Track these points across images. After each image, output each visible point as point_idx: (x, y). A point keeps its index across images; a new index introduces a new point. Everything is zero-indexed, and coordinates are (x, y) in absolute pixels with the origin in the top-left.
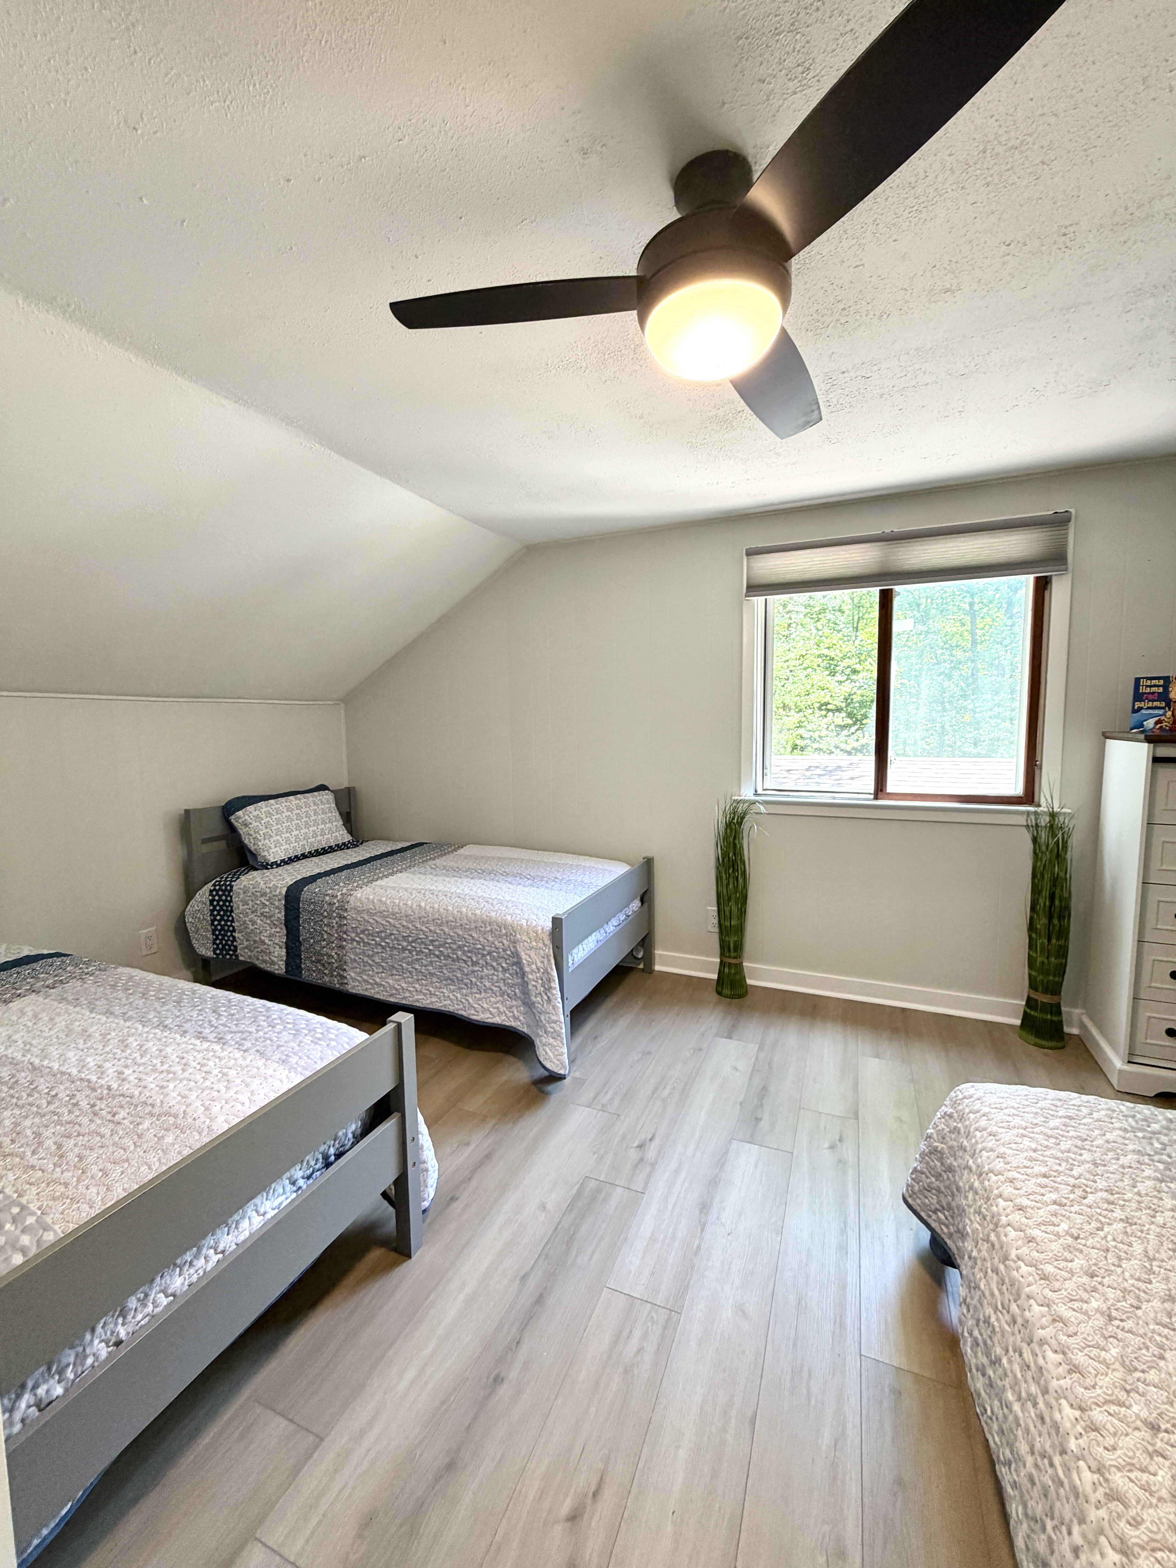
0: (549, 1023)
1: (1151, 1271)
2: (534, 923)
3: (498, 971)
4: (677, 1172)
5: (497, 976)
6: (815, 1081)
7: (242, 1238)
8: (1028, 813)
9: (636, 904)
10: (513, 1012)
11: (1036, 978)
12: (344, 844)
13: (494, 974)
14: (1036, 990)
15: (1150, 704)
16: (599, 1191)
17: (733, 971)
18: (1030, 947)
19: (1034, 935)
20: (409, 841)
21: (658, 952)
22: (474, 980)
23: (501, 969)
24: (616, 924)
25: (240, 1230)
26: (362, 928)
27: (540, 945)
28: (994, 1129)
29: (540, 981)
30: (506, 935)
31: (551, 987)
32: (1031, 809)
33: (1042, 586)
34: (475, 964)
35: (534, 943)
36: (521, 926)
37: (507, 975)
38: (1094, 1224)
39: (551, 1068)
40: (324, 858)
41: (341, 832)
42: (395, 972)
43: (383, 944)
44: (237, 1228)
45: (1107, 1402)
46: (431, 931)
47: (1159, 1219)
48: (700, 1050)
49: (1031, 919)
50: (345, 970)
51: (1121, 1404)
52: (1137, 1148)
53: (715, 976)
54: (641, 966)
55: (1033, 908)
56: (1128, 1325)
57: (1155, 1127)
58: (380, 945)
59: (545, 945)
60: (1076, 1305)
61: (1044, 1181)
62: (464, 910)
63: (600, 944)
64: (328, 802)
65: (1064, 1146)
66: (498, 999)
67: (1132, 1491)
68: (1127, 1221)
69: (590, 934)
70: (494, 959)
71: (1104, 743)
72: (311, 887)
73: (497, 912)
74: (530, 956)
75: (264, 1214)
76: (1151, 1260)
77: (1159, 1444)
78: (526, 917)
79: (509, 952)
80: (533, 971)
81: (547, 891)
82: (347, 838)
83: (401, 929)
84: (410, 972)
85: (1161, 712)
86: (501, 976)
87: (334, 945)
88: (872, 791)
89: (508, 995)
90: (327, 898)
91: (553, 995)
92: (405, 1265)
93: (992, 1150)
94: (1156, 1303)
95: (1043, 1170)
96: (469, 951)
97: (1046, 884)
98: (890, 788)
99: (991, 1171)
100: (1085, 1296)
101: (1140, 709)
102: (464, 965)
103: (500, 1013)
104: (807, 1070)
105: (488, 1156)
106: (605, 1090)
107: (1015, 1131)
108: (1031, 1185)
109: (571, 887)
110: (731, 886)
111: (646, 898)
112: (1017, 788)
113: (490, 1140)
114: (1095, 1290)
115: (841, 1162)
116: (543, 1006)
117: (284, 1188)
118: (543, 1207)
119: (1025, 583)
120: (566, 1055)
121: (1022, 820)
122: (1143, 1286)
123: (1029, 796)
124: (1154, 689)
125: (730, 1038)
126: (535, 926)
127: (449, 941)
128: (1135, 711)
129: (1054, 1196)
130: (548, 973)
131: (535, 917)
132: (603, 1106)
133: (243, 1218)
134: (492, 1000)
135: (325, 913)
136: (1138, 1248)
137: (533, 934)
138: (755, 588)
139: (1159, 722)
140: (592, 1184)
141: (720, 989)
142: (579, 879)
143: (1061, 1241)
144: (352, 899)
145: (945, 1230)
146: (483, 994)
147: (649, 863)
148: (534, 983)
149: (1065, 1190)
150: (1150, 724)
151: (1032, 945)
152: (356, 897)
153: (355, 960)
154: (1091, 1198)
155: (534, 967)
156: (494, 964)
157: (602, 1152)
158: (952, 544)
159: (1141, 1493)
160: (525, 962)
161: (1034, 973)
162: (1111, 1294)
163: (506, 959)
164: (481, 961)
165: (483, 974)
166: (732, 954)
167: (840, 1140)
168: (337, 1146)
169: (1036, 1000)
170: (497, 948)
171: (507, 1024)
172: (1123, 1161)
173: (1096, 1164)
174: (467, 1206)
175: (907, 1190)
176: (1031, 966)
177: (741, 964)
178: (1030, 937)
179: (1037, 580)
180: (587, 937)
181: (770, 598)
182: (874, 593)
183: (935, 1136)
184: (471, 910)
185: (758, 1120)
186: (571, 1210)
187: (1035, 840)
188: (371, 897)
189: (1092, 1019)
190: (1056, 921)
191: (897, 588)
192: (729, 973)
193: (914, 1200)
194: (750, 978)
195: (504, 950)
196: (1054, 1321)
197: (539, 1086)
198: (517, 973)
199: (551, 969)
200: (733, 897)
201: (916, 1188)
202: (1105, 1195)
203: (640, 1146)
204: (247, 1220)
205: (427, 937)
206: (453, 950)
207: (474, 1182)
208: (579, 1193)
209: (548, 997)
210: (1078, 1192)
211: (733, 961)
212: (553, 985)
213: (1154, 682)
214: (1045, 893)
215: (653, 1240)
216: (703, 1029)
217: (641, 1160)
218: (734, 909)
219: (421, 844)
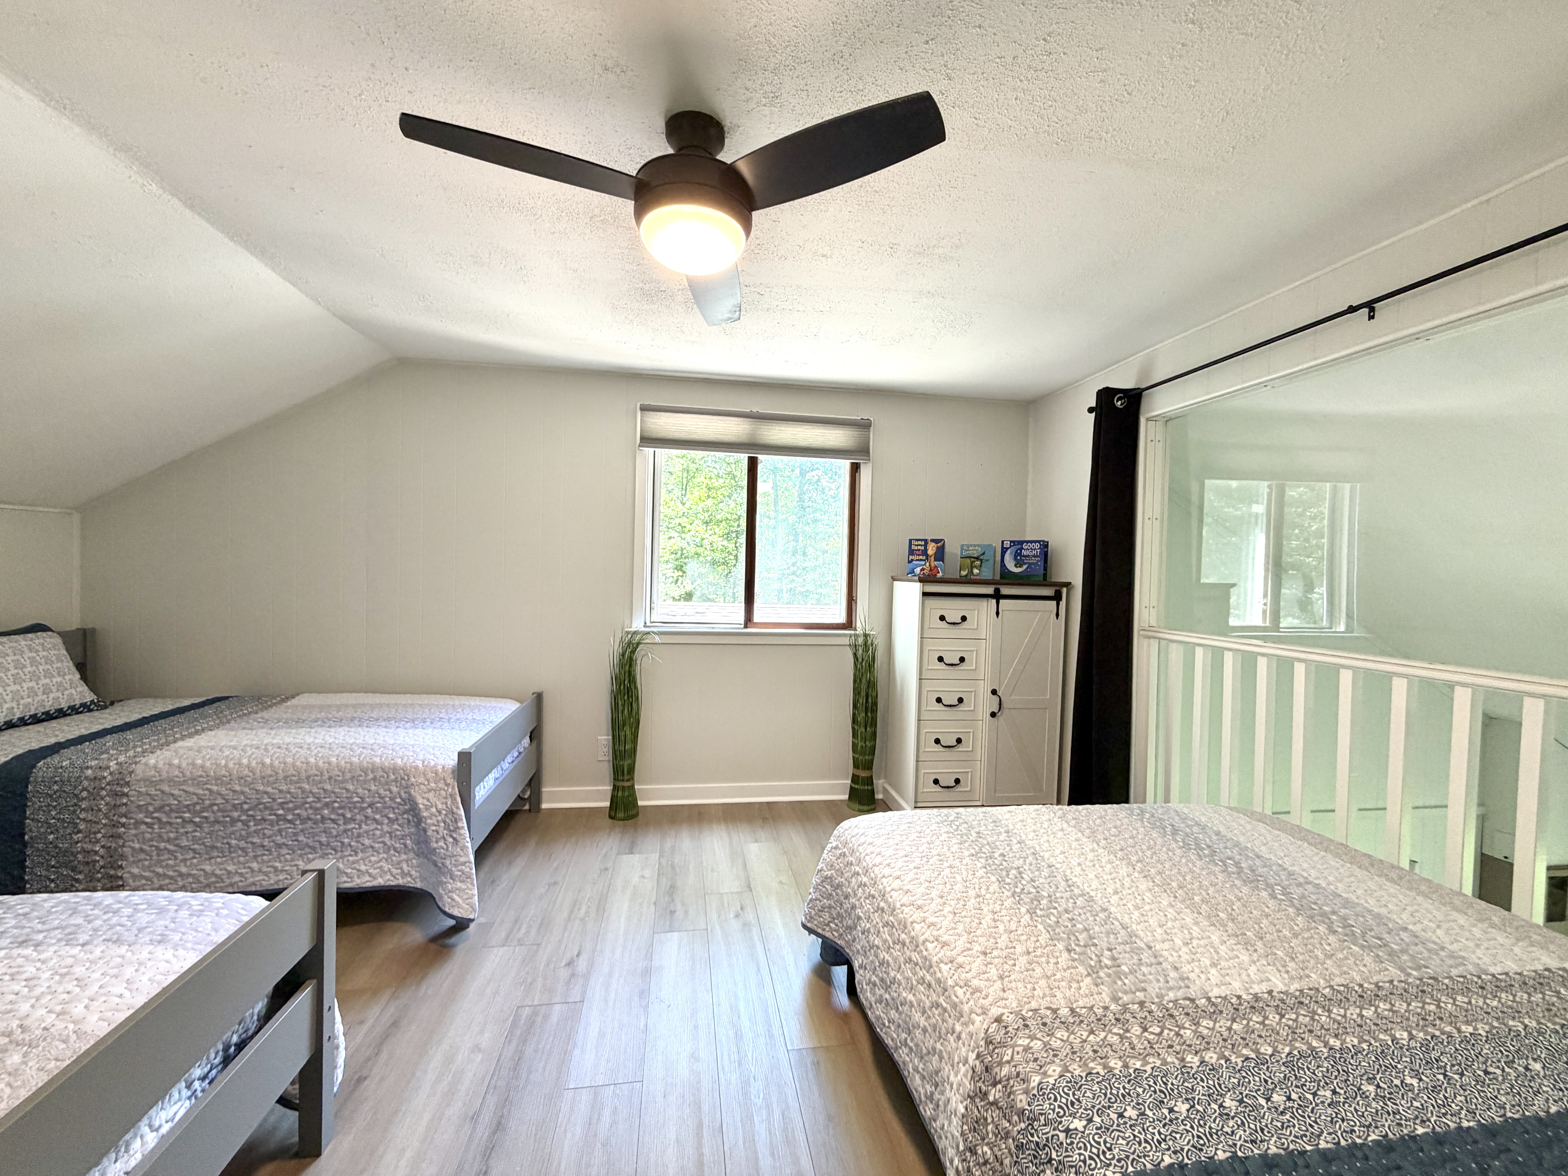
0: (456, 866)
1: (967, 887)
2: (432, 763)
3: (381, 824)
4: (610, 975)
5: (382, 830)
6: (712, 870)
7: (133, 1163)
8: (851, 636)
9: (526, 741)
10: (401, 868)
11: (858, 759)
12: (83, 705)
13: (377, 829)
14: (858, 768)
15: (918, 558)
16: (535, 1013)
17: (626, 794)
18: (853, 736)
19: (856, 727)
20: (202, 696)
21: (545, 789)
22: (346, 840)
23: (386, 821)
24: (510, 761)
25: (132, 1152)
26: (158, 804)
27: (441, 785)
28: (870, 840)
29: (442, 824)
30: (396, 781)
31: (458, 828)
32: (853, 632)
33: (855, 469)
34: (347, 821)
35: (433, 785)
36: (416, 768)
37: (396, 826)
38: (937, 873)
39: (459, 915)
40: (54, 724)
41: (79, 689)
42: (215, 854)
43: (197, 820)
44: (127, 1151)
45: (963, 951)
46: (281, 791)
47: (964, 862)
48: (606, 869)
49: (854, 714)
50: (121, 867)
51: (970, 949)
52: (946, 830)
53: (608, 804)
54: (527, 807)
55: (855, 706)
56: (963, 914)
57: (951, 818)
58: (191, 821)
59: (447, 785)
60: (937, 914)
61: (906, 859)
62: (334, 760)
63: (498, 782)
64: (54, 646)
65: (911, 838)
66: (381, 856)
67: (982, 984)
68: (950, 867)
69: (490, 772)
70: (377, 811)
71: (893, 584)
72: (55, 760)
73: (381, 756)
74: (428, 800)
75: (157, 1130)
76: (966, 881)
77: (988, 960)
78: (421, 757)
79: (398, 800)
80: (432, 814)
81: (436, 731)
82: (89, 696)
83: (231, 796)
84: (243, 849)
85: (923, 563)
86: (386, 828)
87: (99, 836)
88: (743, 622)
89: (395, 850)
90: (89, 772)
91: (460, 835)
92: (315, 1164)
93: (872, 853)
94: (973, 901)
95: (904, 853)
96: (340, 808)
97: (864, 686)
98: (757, 618)
99: (874, 865)
100: (941, 908)
101: (912, 560)
102: (332, 825)
103: (383, 872)
104: (704, 864)
105: (395, 1024)
106: (518, 927)
107: (883, 837)
108: (900, 863)
109: (463, 724)
110: (626, 712)
111: (535, 735)
112: (842, 618)
113: (392, 1009)
114: (945, 903)
115: (746, 925)
116: (447, 850)
117: (179, 1092)
118: (477, 1048)
119: (844, 465)
120: (476, 897)
121: (846, 641)
122: (965, 895)
123: (849, 624)
124: (919, 547)
125: (632, 853)
126: (435, 766)
127: (310, 799)
128: (910, 562)
129: (914, 865)
130: (453, 813)
131: (432, 757)
132: (519, 940)
133: (135, 1136)
134: (373, 859)
135: (85, 794)
136: (959, 878)
137: (431, 775)
138: (648, 440)
139: (922, 570)
140: (527, 1011)
141: (613, 814)
142: (470, 717)
143: (924, 885)
144: (139, 769)
145: (836, 934)
146: (360, 855)
147: (539, 698)
148: (434, 828)
149: (918, 861)
150: (918, 570)
151: (855, 735)
152: (146, 764)
153: (142, 850)
154: (931, 862)
155: (434, 810)
156: (377, 817)
157: (529, 980)
158: (799, 429)
159: (985, 983)
160: (421, 806)
161: (857, 756)
162: (952, 903)
163: (393, 808)
164: (358, 817)
165: (361, 831)
166: (626, 777)
167: (742, 909)
168: (241, 1031)
169: (858, 776)
170: (382, 798)
171: (392, 883)
172: (941, 838)
173: (929, 844)
174: (382, 1079)
175: (806, 918)
176: (854, 751)
177: (633, 786)
178: (853, 728)
179: (852, 464)
180: (487, 775)
181: (656, 450)
182: (743, 458)
183: (825, 868)
184: (344, 758)
185: (672, 912)
186: (510, 1041)
187: (855, 655)
188: (176, 762)
189: (890, 785)
190: (869, 714)
191: (761, 457)
192: (623, 796)
193: (812, 923)
194: (642, 800)
195: (391, 799)
196: (929, 927)
197: (440, 942)
198: (409, 821)
199: (458, 808)
200: (627, 722)
201: (813, 913)
202: (938, 857)
203: (569, 964)
204: (139, 1140)
205: (274, 800)
206: (317, 809)
207: (384, 1055)
208: (514, 1024)
209: (454, 839)
210: (925, 859)
211: (626, 784)
212: (460, 824)
213: (920, 543)
214: (863, 694)
215: (602, 1035)
216: (604, 851)
217: (573, 975)
218: (628, 732)
219: (227, 698)
